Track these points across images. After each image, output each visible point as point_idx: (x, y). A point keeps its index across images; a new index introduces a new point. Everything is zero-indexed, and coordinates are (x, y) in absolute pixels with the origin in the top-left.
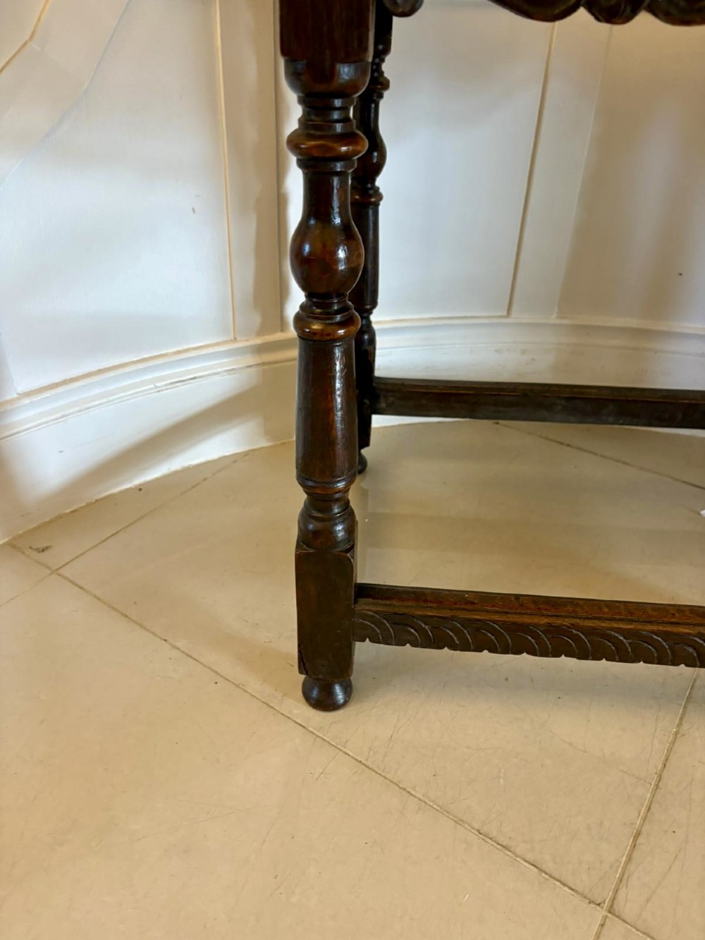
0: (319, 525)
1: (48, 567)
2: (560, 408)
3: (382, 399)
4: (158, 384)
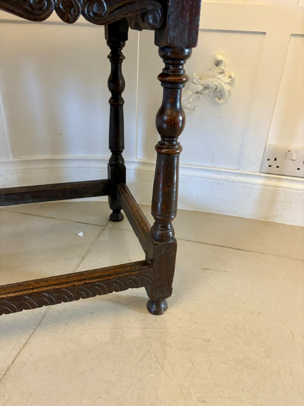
2: (3, 199)
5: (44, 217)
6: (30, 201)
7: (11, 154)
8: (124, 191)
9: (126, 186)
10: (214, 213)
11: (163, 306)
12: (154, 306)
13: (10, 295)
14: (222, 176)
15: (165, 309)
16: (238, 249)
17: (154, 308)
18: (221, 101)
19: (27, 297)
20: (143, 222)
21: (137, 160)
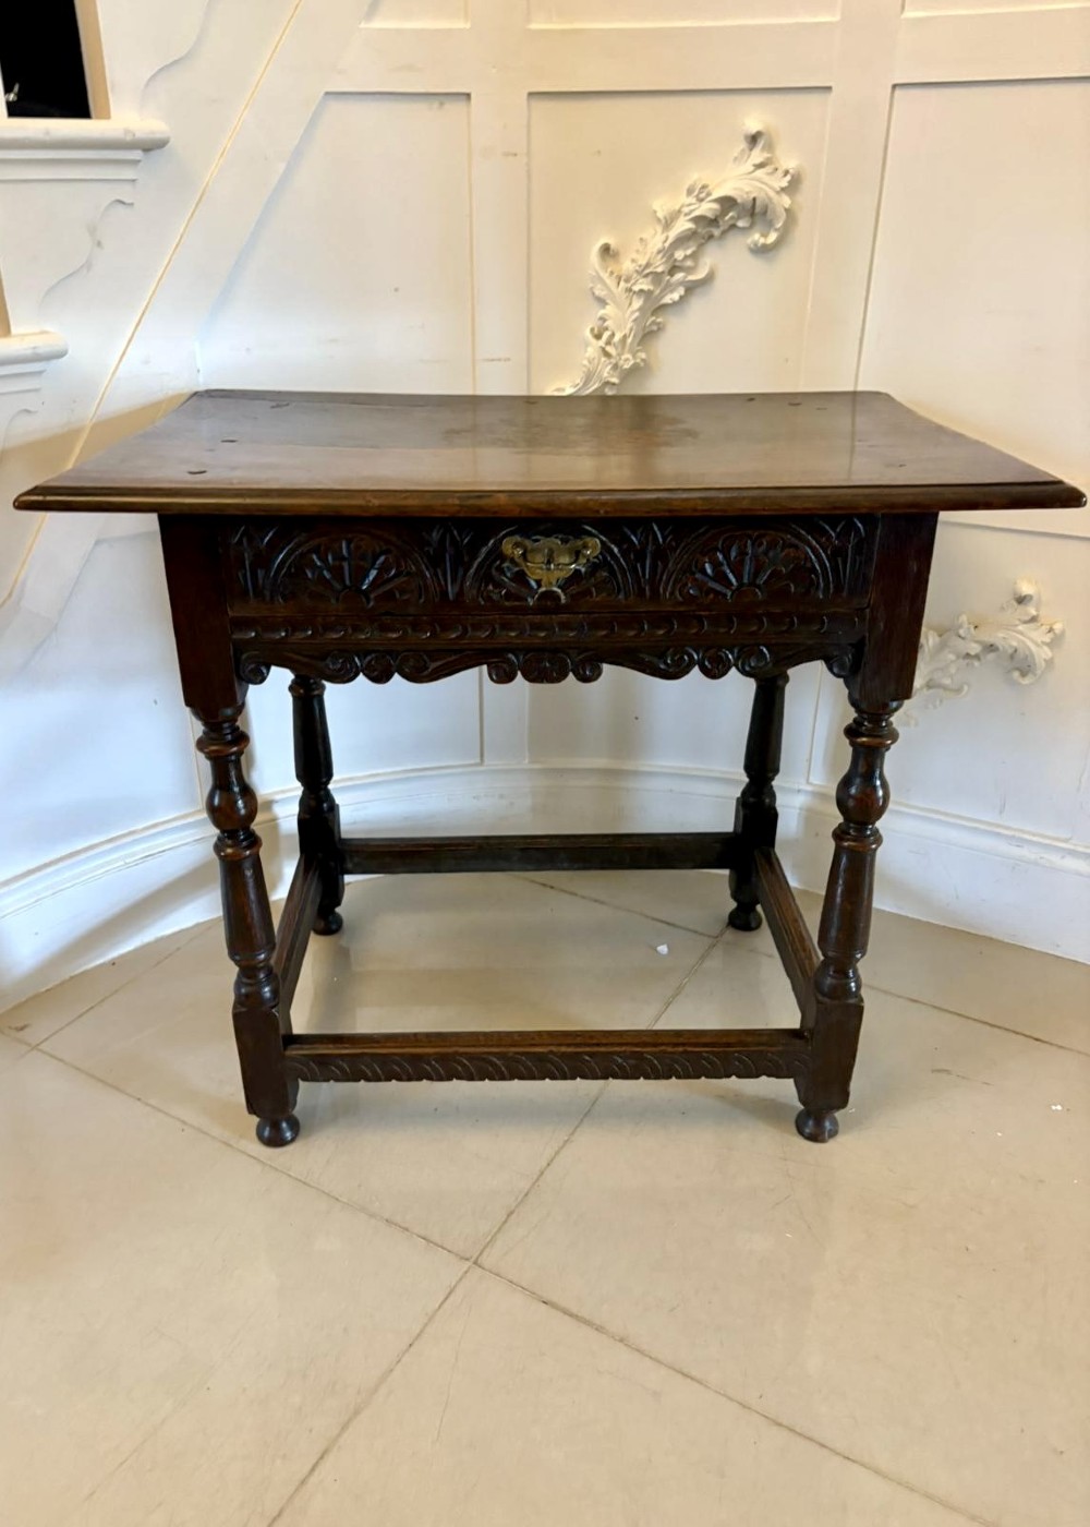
0: (250, 989)
1: (29, 1045)
2: (516, 858)
3: (348, 860)
4: (127, 861)
5: (583, 897)
6: (565, 865)
7: (527, 754)
8: (767, 867)
9: (775, 854)
10: (1000, 938)
11: (827, 1124)
12: (811, 1123)
13: (563, 1049)
14: (1027, 853)
15: (833, 1133)
16: (1037, 1040)
17: (810, 1128)
18: (1026, 681)
19: (587, 1058)
20: (804, 950)
21: (809, 788)
